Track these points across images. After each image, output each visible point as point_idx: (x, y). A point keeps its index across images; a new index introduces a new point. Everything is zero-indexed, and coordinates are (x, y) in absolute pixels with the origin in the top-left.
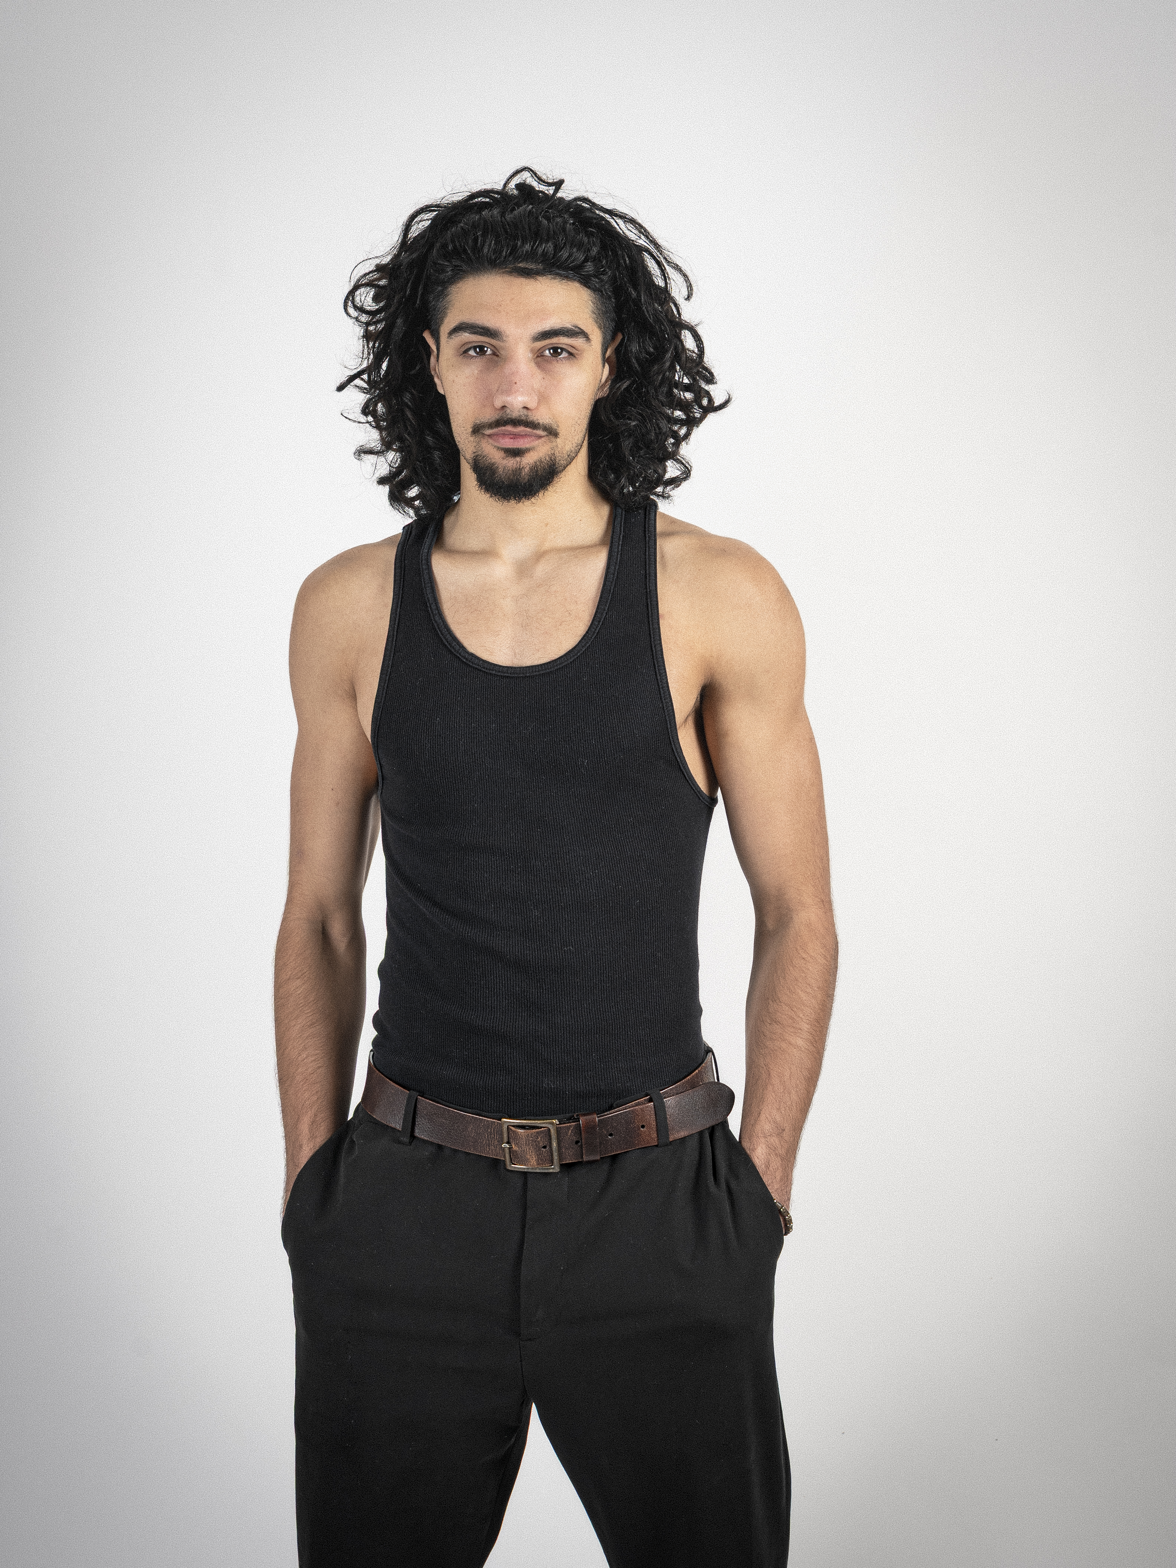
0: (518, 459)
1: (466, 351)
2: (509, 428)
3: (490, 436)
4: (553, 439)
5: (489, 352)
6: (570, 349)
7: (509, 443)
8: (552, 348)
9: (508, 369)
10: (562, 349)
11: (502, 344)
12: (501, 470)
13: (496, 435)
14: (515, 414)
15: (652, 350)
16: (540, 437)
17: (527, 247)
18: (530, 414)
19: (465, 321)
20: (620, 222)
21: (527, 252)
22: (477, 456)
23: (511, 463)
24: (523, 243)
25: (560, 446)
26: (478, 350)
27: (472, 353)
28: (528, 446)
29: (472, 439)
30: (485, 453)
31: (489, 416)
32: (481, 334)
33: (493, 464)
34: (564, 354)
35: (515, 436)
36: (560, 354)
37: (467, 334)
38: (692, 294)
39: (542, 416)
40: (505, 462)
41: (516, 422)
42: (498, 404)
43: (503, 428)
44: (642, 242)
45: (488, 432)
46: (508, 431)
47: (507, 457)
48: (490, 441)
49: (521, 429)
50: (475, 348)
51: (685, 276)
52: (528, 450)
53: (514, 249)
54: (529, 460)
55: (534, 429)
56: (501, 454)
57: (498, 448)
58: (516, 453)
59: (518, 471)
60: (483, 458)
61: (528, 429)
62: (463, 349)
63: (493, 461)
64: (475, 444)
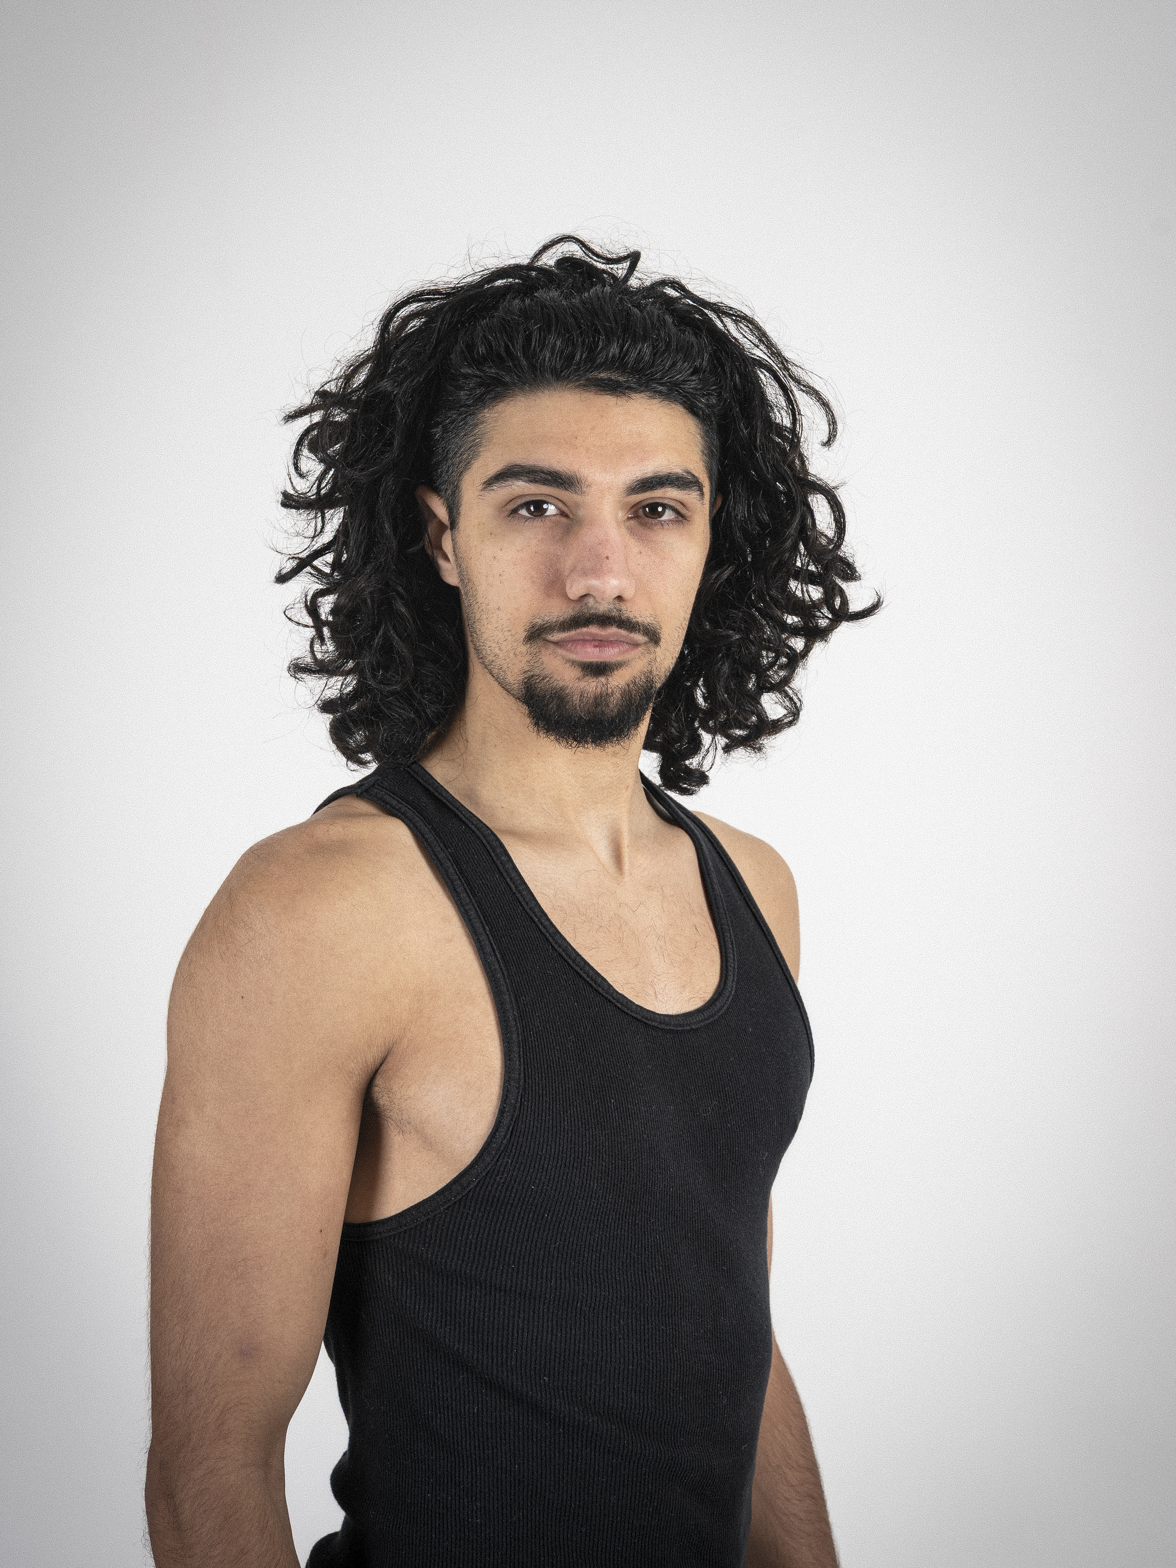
0: (603, 679)
1: (515, 511)
2: (594, 630)
3: (557, 644)
4: (651, 646)
5: (551, 509)
6: (679, 507)
7: (592, 654)
8: (648, 505)
9: (588, 536)
10: (664, 506)
11: (577, 498)
12: (576, 698)
13: (574, 641)
14: (603, 607)
15: (766, 518)
16: (636, 645)
17: (614, 349)
18: (623, 607)
19: (518, 462)
20: (727, 321)
21: (614, 356)
22: (529, 678)
23: (592, 686)
24: (608, 342)
25: (658, 660)
26: (532, 508)
27: (523, 512)
28: (619, 659)
29: (523, 649)
30: (546, 672)
31: (557, 611)
32: (545, 482)
33: (562, 689)
34: (668, 515)
35: (601, 643)
36: (661, 515)
37: (521, 483)
38: (835, 436)
39: (638, 612)
40: (582, 684)
41: (605, 620)
42: (575, 590)
43: (585, 630)
44: (759, 353)
45: (557, 636)
46: (590, 634)
47: (584, 676)
48: (560, 651)
49: (613, 631)
50: (527, 505)
51: (825, 405)
52: (619, 665)
53: (592, 350)
54: (618, 681)
55: (631, 632)
56: (576, 673)
57: (573, 663)
58: (599, 670)
59: (600, 700)
60: (543, 679)
61: (623, 632)
62: (512, 506)
63: (561, 684)
64: (528, 658)
